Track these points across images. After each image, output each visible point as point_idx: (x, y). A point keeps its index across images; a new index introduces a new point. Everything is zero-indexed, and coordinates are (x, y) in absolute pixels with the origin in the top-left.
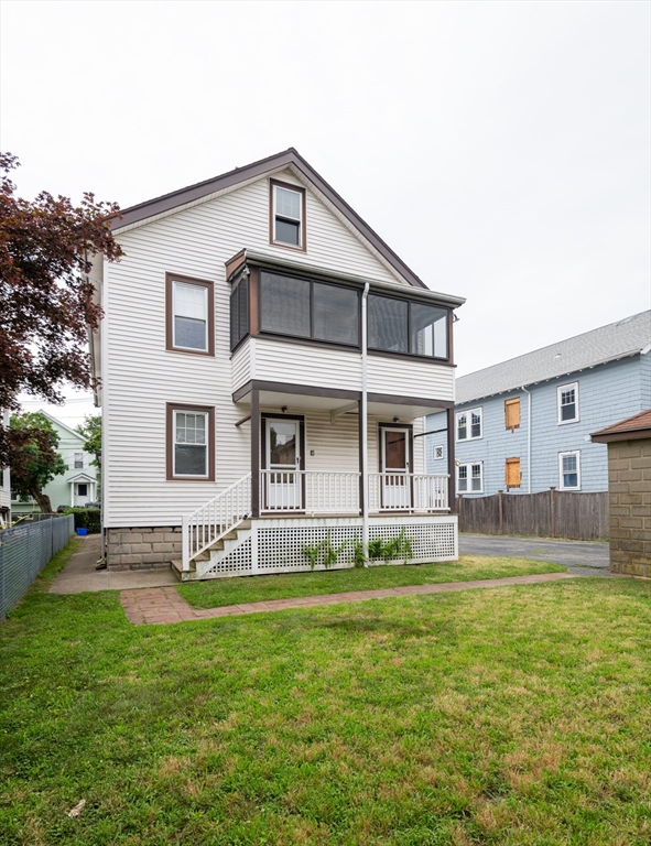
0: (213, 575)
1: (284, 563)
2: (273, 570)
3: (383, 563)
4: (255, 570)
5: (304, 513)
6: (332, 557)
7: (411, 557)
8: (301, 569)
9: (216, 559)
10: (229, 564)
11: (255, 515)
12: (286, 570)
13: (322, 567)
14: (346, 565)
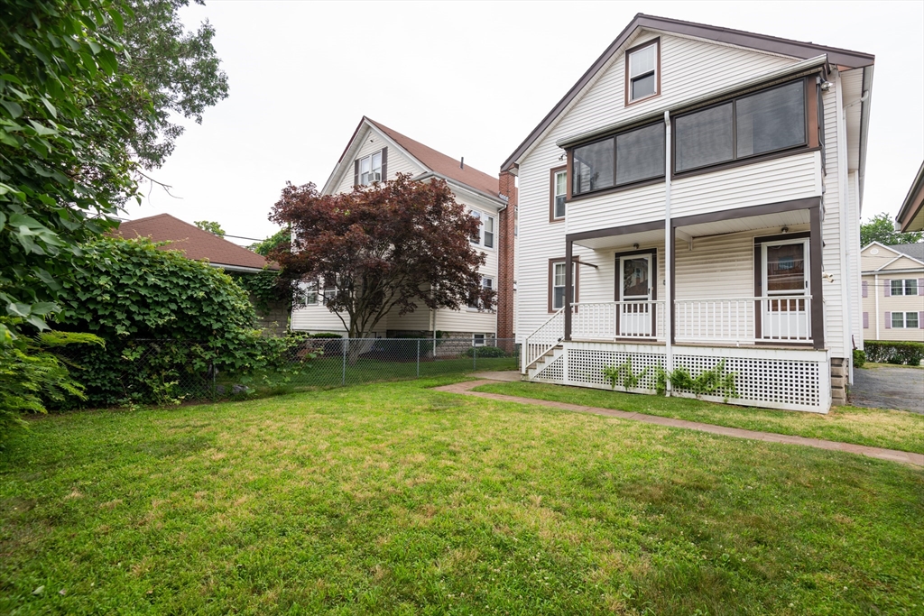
0: (538, 380)
1: (589, 379)
2: (579, 384)
3: (693, 396)
4: (566, 382)
5: (656, 340)
6: (631, 381)
7: (735, 395)
8: (603, 386)
9: (540, 368)
10: (548, 373)
11: (568, 338)
12: (590, 385)
13: (622, 388)
14: (648, 391)
